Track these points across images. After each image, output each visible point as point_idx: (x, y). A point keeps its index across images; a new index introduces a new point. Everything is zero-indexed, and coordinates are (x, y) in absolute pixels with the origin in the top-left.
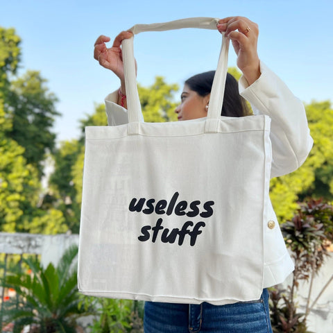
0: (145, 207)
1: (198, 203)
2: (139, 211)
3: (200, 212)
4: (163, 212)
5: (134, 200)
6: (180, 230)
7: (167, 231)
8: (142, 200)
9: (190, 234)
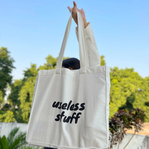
0: (59, 106)
1: (78, 104)
2: (57, 107)
3: (79, 108)
4: (65, 109)
5: (55, 102)
6: (71, 117)
7: (66, 117)
8: (58, 103)
9: (75, 118)
